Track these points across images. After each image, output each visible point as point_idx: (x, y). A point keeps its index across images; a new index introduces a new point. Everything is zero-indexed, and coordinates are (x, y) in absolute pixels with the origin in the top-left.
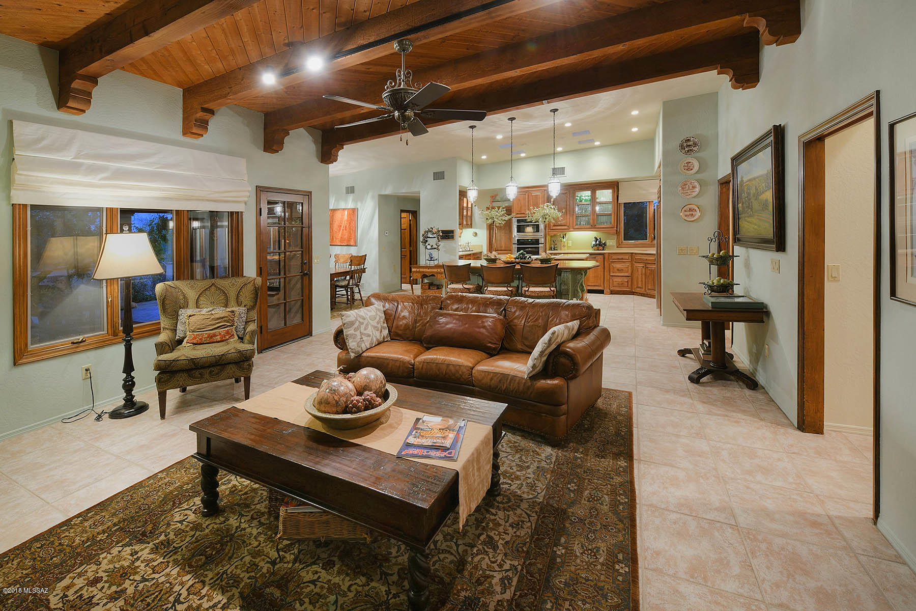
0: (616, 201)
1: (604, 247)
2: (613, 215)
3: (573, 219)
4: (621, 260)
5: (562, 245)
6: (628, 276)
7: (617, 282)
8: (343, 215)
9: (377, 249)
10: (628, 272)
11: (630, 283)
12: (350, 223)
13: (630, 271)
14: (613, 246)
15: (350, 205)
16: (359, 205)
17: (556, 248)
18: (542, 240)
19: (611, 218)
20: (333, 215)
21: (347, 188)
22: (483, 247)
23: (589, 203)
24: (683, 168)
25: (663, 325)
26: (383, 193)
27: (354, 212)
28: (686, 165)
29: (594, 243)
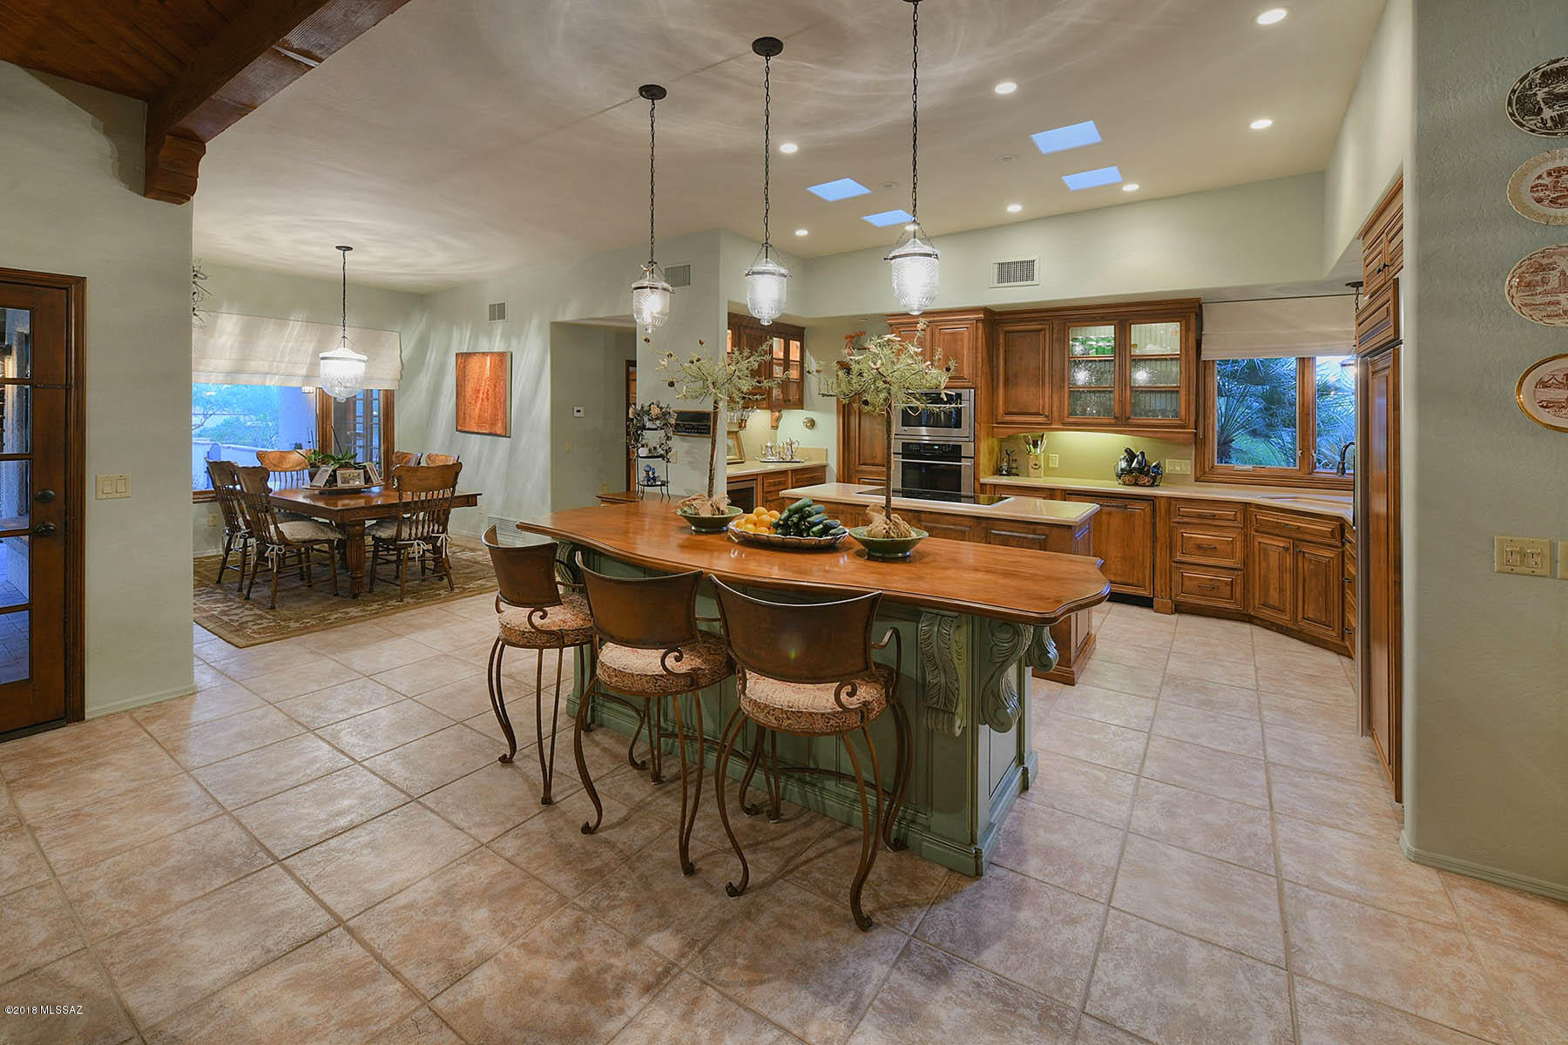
0: (1193, 353)
1: (1154, 479)
2: (1183, 392)
3: (1061, 398)
4: (1207, 521)
5: (1031, 464)
6: (1236, 569)
7: (1195, 583)
8: (482, 367)
9: (548, 447)
10: (1232, 555)
11: (1238, 589)
12: (495, 386)
13: (1239, 555)
14: (1184, 476)
15: (498, 346)
16: (514, 347)
17: (1014, 471)
18: (967, 449)
19: (1178, 400)
20: (464, 367)
21: (492, 307)
22: (829, 453)
23: (1109, 356)
24: (1528, 198)
25: (1418, 860)
26: (560, 319)
27: (503, 360)
28: (1547, 181)
29: (1123, 464)
